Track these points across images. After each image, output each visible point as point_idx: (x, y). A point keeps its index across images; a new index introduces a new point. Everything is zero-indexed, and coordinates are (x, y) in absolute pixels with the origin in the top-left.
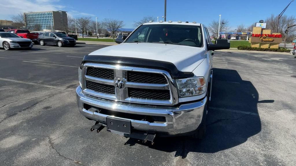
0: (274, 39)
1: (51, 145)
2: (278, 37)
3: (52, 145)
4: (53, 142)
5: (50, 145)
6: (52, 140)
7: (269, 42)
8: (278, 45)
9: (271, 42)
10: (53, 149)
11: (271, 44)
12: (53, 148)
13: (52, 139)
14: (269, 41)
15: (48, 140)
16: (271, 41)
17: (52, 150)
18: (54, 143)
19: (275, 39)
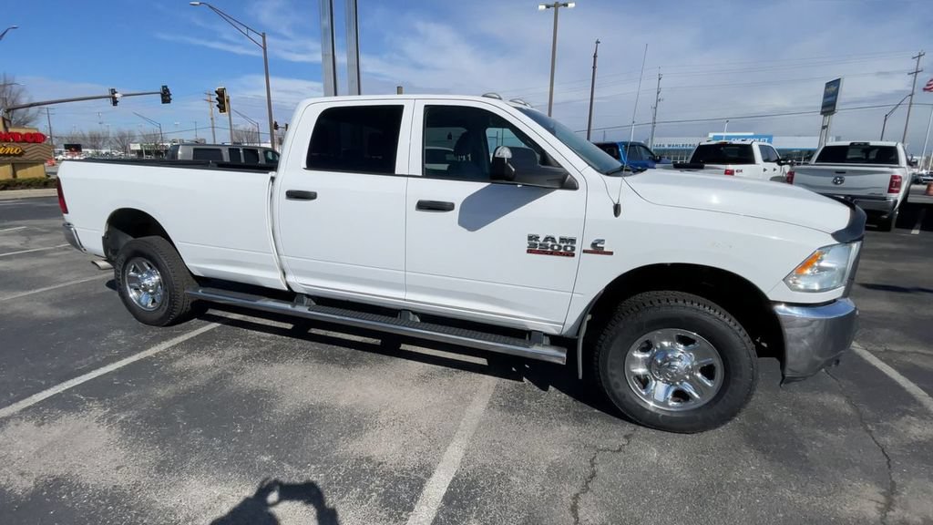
0: (24, 148)
1: (893, 494)
2: (34, 142)
3: (891, 492)
4: (882, 499)
5: (896, 498)
6: (879, 506)
7: (7, 158)
8: (41, 166)
9: (17, 158)
10: (893, 482)
11: (15, 167)
12: (893, 484)
13: (877, 508)
14: (9, 155)
15: (891, 513)
16: (14, 155)
17: (899, 481)
18: (883, 494)
19: (24, 146)
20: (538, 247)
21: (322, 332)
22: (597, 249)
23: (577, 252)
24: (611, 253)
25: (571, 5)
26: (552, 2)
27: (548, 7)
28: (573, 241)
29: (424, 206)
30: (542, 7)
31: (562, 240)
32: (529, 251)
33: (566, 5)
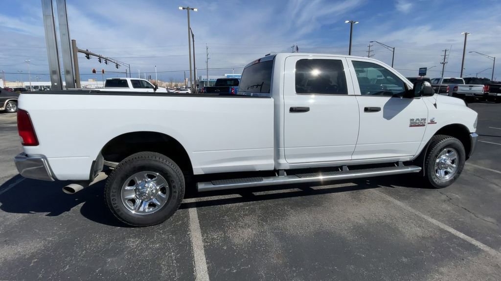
20: (414, 124)
21: (262, 193)
22: (432, 122)
23: (426, 124)
24: (436, 123)
25: (195, 10)
26: (186, 7)
27: (184, 8)
28: (425, 120)
29: (366, 110)
30: (181, 8)
31: (422, 119)
32: (411, 126)
33: (193, 9)
